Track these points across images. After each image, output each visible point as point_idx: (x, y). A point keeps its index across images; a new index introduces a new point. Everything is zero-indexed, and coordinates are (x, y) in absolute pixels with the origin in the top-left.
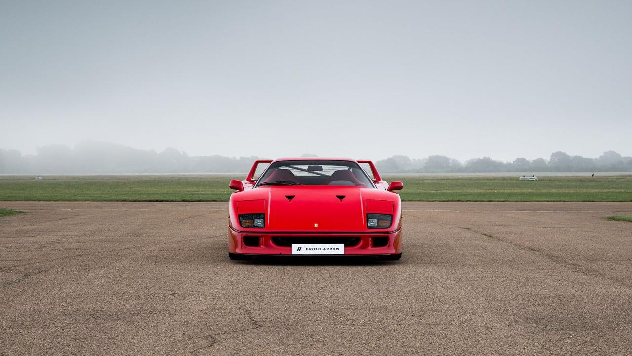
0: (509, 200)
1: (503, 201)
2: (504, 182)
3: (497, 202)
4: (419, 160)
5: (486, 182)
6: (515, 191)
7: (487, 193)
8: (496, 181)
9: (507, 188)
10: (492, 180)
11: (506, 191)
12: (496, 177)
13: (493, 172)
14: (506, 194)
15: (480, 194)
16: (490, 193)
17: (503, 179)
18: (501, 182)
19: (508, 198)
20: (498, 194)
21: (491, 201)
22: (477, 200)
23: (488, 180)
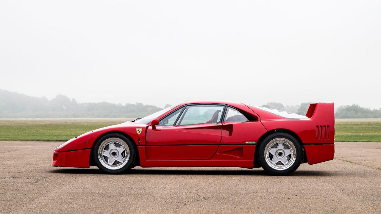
0: (372, 141)
1: (367, 142)
2: (370, 126)
3: (361, 143)
4: (292, 107)
5: (353, 126)
6: (378, 134)
7: (353, 135)
8: (363, 126)
9: (371, 132)
10: (360, 125)
11: (370, 134)
12: (363, 123)
13: (360, 118)
14: (370, 136)
15: (347, 136)
16: (356, 135)
17: (369, 124)
18: (367, 126)
19: (371, 139)
20: (363, 136)
21: (356, 142)
22: (344, 140)
23: (355, 125)
